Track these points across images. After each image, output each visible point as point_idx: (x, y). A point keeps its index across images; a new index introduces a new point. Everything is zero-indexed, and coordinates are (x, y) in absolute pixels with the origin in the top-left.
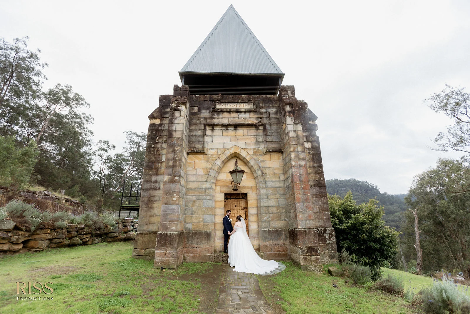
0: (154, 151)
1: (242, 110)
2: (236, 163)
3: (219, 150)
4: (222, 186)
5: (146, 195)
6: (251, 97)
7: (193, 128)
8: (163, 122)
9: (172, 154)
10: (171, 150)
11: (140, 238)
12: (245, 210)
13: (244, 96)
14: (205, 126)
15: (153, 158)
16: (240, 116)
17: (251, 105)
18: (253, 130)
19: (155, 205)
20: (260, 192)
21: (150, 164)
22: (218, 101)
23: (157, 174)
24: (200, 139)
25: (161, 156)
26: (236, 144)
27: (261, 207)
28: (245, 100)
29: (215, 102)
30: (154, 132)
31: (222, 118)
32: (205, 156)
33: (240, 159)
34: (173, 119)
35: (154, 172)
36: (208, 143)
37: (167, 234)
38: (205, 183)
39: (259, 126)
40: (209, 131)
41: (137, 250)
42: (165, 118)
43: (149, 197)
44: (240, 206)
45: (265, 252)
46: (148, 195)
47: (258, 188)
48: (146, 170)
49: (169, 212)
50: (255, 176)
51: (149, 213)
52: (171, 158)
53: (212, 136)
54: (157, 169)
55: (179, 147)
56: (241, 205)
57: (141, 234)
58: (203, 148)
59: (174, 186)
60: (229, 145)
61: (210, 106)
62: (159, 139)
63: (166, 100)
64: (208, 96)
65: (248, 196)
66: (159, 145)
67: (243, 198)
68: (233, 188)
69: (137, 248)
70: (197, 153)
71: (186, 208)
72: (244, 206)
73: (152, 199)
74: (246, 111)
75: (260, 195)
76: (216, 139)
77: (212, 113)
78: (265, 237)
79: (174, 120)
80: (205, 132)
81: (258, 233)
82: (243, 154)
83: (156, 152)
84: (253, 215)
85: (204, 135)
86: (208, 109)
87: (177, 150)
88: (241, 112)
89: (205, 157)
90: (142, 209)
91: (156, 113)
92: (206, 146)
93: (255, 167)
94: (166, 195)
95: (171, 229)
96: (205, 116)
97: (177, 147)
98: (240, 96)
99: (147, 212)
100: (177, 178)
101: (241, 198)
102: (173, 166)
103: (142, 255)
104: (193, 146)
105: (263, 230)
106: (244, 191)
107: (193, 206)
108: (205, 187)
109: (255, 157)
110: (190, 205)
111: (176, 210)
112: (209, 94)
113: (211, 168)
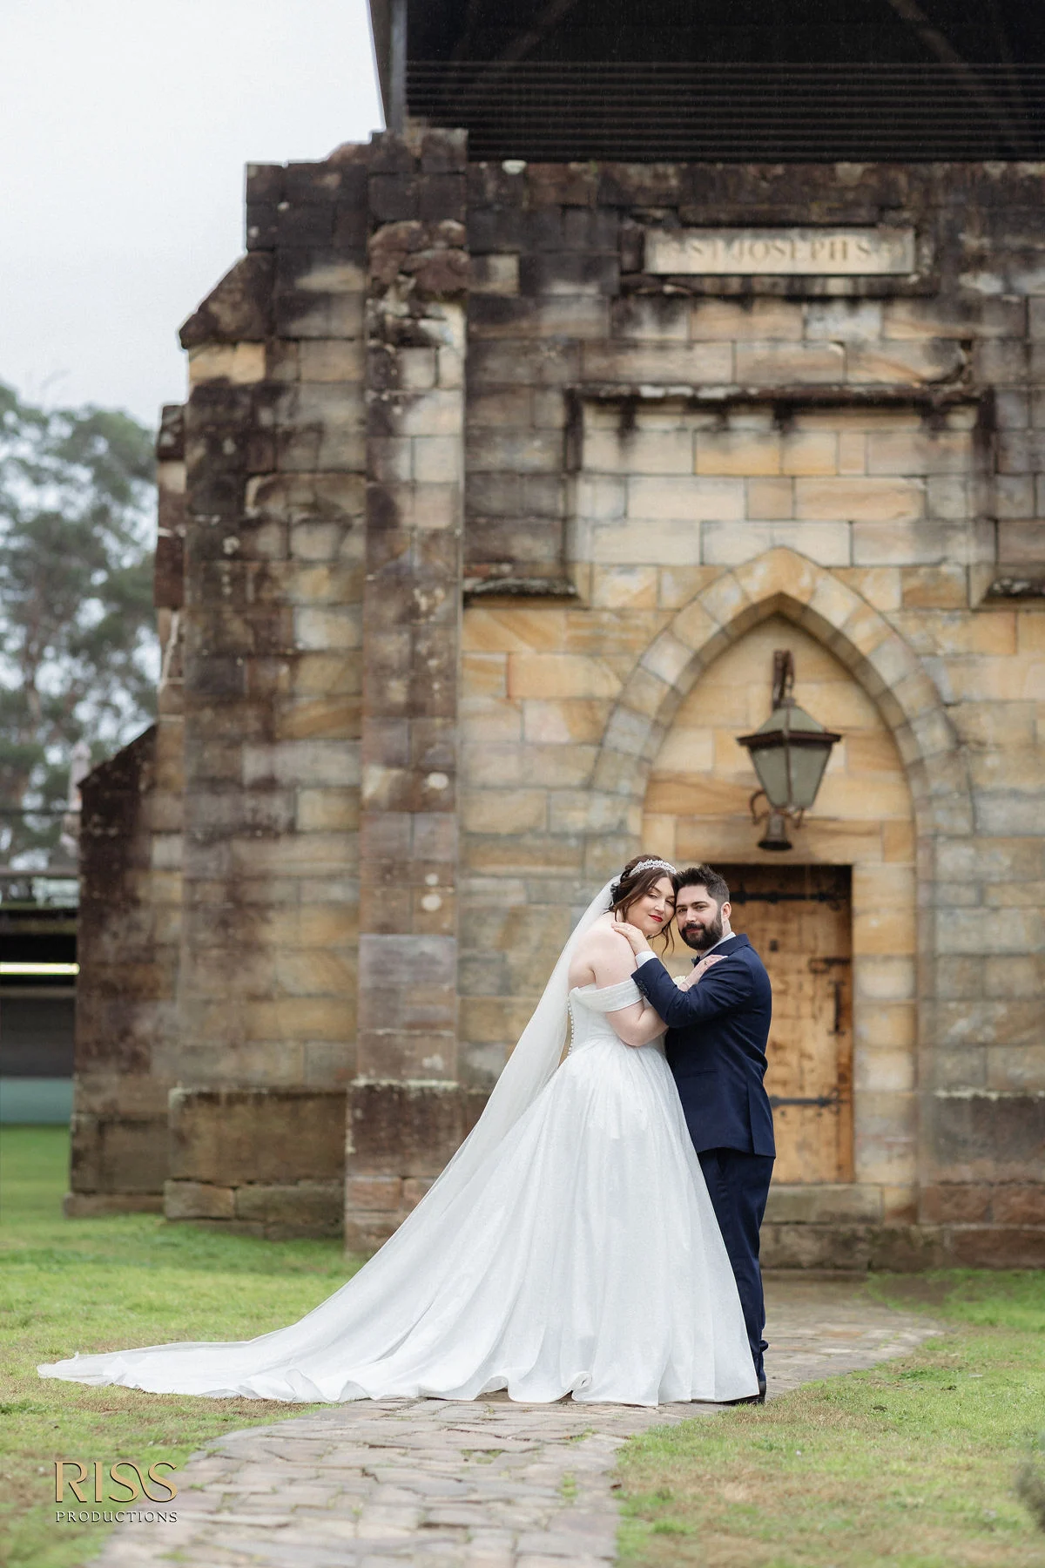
0: (238, 580)
1: (835, 287)
2: (783, 670)
3: (668, 580)
4: (686, 818)
5: (212, 865)
6: (902, 180)
7: (492, 414)
8: (286, 371)
9: (400, 633)
10: (391, 611)
11: (204, 1123)
12: (835, 974)
13: (849, 171)
14: (574, 403)
15: (237, 629)
16: (816, 329)
17: (898, 249)
18: (906, 431)
19: (276, 931)
20: (933, 860)
21: (221, 665)
22: (659, 214)
23: (269, 737)
24: (545, 498)
25: (284, 615)
26: (784, 534)
27: (933, 957)
28: (857, 204)
29: (639, 219)
30: (229, 447)
31: (690, 345)
32: (576, 616)
33: (812, 638)
34: (395, 401)
35: (253, 723)
36: (597, 525)
37: (402, 1093)
38: (581, 797)
39: (950, 404)
40: (599, 447)
41: (192, 1186)
42: (297, 340)
43: (235, 882)
44: (800, 950)
45: (948, 1221)
46: (225, 867)
47: (920, 833)
48: (201, 707)
49: (403, 976)
50: (909, 756)
51: (242, 982)
52: (395, 661)
53: (622, 479)
54: (269, 702)
55: (439, 593)
56: (808, 940)
57: (210, 1098)
58: (564, 561)
59: (424, 826)
60: (734, 546)
61: (605, 248)
62: (263, 494)
63: (295, 205)
64: (588, 172)
65: (858, 889)
66: (268, 541)
67: (821, 897)
68: (758, 833)
69: (190, 1173)
70: (522, 596)
71: (468, 952)
72: (826, 946)
73: (253, 892)
74: (862, 290)
75: (933, 883)
76: (649, 500)
77: (621, 303)
78: (950, 1137)
79: (397, 410)
80: (578, 454)
81: (912, 1116)
82: (834, 607)
83: (250, 588)
84: (884, 1005)
85: (570, 469)
86: (589, 270)
87: (430, 612)
88: (826, 299)
89: (578, 625)
90: (194, 956)
91: (235, 306)
92: (590, 547)
93: (911, 698)
94: (383, 878)
95: (421, 1068)
96: (572, 331)
97: (429, 593)
98: (818, 172)
99: (226, 969)
100: (437, 781)
101: (813, 897)
102: (415, 709)
103: (223, 1214)
104: (494, 545)
105: (942, 1094)
106: (829, 852)
107: (508, 941)
108: (580, 826)
109: (914, 631)
110: (489, 935)
111: (439, 963)
112: (597, 159)
113: (617, 703)
